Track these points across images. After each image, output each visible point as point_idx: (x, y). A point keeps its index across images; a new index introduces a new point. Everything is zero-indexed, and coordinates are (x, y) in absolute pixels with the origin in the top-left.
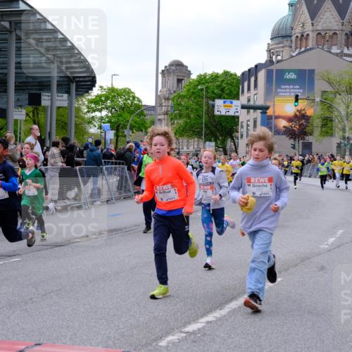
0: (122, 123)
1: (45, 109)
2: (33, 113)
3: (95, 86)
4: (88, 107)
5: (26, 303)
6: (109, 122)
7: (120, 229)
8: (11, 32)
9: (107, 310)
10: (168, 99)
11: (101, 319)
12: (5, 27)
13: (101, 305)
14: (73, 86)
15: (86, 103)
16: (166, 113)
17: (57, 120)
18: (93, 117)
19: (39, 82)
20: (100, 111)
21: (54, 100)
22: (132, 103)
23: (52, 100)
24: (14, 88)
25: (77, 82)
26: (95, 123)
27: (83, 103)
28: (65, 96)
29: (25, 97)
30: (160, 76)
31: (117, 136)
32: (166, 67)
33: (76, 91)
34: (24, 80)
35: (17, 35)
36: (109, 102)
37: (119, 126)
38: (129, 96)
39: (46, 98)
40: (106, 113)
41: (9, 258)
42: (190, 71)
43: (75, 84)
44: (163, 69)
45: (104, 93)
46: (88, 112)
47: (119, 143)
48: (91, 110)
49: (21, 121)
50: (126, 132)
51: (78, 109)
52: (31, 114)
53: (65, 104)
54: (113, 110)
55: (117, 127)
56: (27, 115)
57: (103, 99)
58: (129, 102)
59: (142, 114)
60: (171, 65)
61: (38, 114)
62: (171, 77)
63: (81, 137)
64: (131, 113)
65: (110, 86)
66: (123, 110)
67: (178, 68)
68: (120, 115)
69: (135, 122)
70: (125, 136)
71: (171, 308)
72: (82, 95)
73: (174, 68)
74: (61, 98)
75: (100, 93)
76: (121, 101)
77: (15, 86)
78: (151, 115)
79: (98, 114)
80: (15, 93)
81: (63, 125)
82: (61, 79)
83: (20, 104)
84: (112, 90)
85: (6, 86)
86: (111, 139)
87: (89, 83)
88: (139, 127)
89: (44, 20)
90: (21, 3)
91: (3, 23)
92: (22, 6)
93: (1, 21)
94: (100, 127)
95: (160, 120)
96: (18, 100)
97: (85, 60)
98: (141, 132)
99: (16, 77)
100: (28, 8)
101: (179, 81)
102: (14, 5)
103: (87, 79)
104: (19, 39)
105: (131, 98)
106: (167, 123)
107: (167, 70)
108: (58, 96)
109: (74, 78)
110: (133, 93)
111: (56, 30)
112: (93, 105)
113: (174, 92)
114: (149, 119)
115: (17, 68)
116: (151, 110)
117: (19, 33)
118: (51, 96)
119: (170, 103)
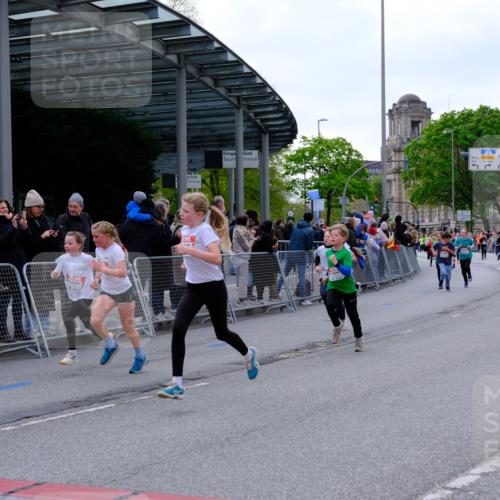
0: (334, 187)
1: (227, 173)
2: (211, 178)
3: (295, 137)
4: (286, 167)
5: (222, 445)
6: (317, 186)
8: (179, 69)
9: (335, 456)
10: (399, 151)
11: (328, 469)
12: (171, 62)
13: (326, 448)
14: (266, 140)
15: (284, 161)
16: (397, 171)
17: (245, 188)
18: (294, 180)
19: (219, 136)
20: (304, 171)
21: (240, 160)
22: (348, 159)
23: (237, 159)
24: (185, 146)
25: (270, 133)
26: (297, 189)
27: (280, 162)
28: (255, 153)
29: (200, 157)
30: (387, 117)
31: (328, 206)
32: (394, 105)
33: (270, 146)
34: (199, 134)
35: (187, 72)
36: (315, 158)
37: (330, 192)
38: (344, 150)
39: (229, 157)
40: (312, 174)
41: (192, 382)
42: (430, 110)
43: (268, 135)
44: (391, 108)
45: (308, 146)
46: (287, 173)
47: (332, 217)
48: (290, 171)
49: (195, 189)
50: (342, 199)
51: (273, 171)
52: (208, 180)
53: (255, 164)
54: (322, 170)
55: (328, 194)
56: (203, 181)
57: (307, 154)
58: (344, 157)
59: (362, 173)
60: (402, 101)
61: (217, 180)
62: (403, 119)
63: (278, 211)
64: (348, 173)
65: (316, 136)
66: (336, 169)
67: (412, 105)
68: (332, 177)
69: (354, 186)
70: (340, 206)
71: (427, 453)
72: (278, 151)
73: (406, 106)
74: (250, 157)
75: (302, 146)
76: (332, 157)
77: (188, 143)
78: (375, 174)
79: (300, 176)
80: (188, 151)
81: (253, 195)
82: (250, 130)
83: (193, 167)
84: (320, 141)
85: (175, 144)
86: (320, 212)
87: (288, 133)
88: (360, 192)
89: (224, 49)
90: (192, 27)
91: (168, 57)
92: (194, 33)
93: (166, 54)
94: (304, 195)
95: (389, 181)
96: (190, 162)
97: (281, 102)
98: (362, 200)
99: (188, 130)
100: (202, 34)
101: (415, 124)
102: (184, 31)
103: (285, 128)
104: (190, 77)
105: (347, 152)
106: (400, 186)
107: (397, 109)
108: (245, 154)
109: (267, 127)
110: (349, 144)
111: (240, 62)
112: (293, 164)
113: (408, 140)
114: (372, 180)
115: (188, 118)
116: (375, 168)
117: (191, 69)
118: (236, 154)
119: (403, 156)
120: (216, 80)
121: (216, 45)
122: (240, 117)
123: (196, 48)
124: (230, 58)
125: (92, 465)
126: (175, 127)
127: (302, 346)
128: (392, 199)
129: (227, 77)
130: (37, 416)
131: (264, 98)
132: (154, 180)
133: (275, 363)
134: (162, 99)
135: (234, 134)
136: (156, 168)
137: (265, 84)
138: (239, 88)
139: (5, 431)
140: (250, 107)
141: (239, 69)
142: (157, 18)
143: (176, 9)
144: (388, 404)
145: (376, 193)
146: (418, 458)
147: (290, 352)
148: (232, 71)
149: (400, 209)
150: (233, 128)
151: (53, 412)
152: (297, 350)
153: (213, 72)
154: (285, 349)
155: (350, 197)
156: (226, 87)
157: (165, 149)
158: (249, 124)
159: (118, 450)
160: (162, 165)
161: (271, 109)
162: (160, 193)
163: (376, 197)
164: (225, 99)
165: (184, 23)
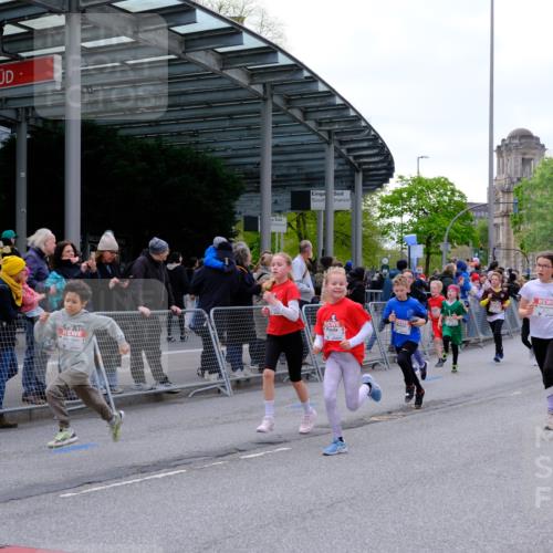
0: (435, 232)
1: (315, 214)
2: (298, 221)
3: (391, 176)
4: (381, 209)
5: (304, 519)
6: (415, 231)
7: (441, 402)
8: (265, 100)
9: (432, 532)
10: (508, 192)
11: (423, 547)
12: (256, 93)
13: (422, 524)
14: (359, 178)
15: (378, 202)
16: (506, 215)
17: (335, 232)
18: (389, 224)
19: (307, 174)
20: (400, 214)
21: (329, 201)
22: (450, 200)
23: (327, 200)
24: (270, 184)
25: (364, 171)
26: (392, 234)
27: (374, 202)
28: (347, 193)
29: (286, 197)
30: (495, 154)
31: (428, 253)
32: (503, 140)
33: (363, 185)
34: (285, 172)
35: (274, 104)
36: (413, 200)
37: (430, 237)
38: (446, 190)
39: (318, 197)
40: (410, 217)
41: (272, 446)
42: (543, 146)
43: (361, 174)
44: (500, 144)
45: (406, 186)
46: (382, 216)
47: (431, 265)
48: (385, 213)
49: (279, 234)
50: (443, 246)
51: (367, 214)
52: (294, 224)
53: (347, 206)
54: (421, 213)
55: (428, 240)
56: (289, 225)
57: (405, 195)
58: (446, 198)
59: (466, 217)
60: (512, 137)
61: (304, 223)
62: (513, 156)
63: (371, 257)
64: (450, 216)
65: (415, 175)
66: (436, 212)
67: (523, 141)
68: (433, 221)
69: (456, 231)
70: (441, 253)
71: (536, 531)
72: (372, 191)
73: (517, 141)
74: (341, 197)
75: (399, 186)
76: (433, 199)
77: (273, 182)
78: (481, 218)
79: (396, 220)
80: (273, 191)
81: (344, 240)
82: (341, 168)
83: (278, 209)
84: (419, 181)
85: (259, 183)
86: (418, 259)
87: (383, 172)
88: (463, 238)
89: (314, 78)
90: (280, 54)
91: (253, 87)
92: (282, 60)
93: (251, 84)
94: (401, 241)
95: (495, 225)
96: (275, 202)
97: (377, 137)
98: (465, 247)
99: (273, 167)
100: (291, 62)
101: (525, 162)
102: (270, 58)
103: (380, 165)
104: (276, 109)
105: (449, 193)
106: (508, 231)
107: (507, 145)
108: (335, 194)
109: (360, 164)
110: (452, 184)
111: (331, 93)
112: (388, 206)
113: (519, 180)
114: (477, 224)
115: (274, 154)
116: (480, 211)
117: (278, 100)
118: (326, 194)
119: (512, 198)
120: (305, 112)
121: (306, 74)
122: (331, 153)
123: (283, 77)
124: (321, 88)
125: (158, 537)
126: (259, 164)
127: (394, 408)
128: (499, 246)
129: (317, 109)
130: (100, 482)
131: (359, 132)
132: (235, 223)
133: (364, 427)
134: (246, 133)
135: (323, 172)
136: (238, 209)
137: (359, 117)
138: (331, 122)
139: (63, 498)
140: (341, 143)
141: (331, 100)
142: (242, 44)
143: (263, 35)
144: (492, 474)
145: (481, 238)
146: (526, 536)
147: (382, 414)
148: (323, 103)
149: (508, 257)
150: (322, 165)
151: (119, 478)
152: (390, 413)
153: (302, 104)
154: (377, 411)
155: (452, 243)
156: (316, 120)
157: (248, 189)
158: (341, 161)
159: (188, 521)
160: (244, 206)
161: (365, 144)
162: (241, 237)
163: (482, 243)
164: (315, 133)
165: (271, 50)
